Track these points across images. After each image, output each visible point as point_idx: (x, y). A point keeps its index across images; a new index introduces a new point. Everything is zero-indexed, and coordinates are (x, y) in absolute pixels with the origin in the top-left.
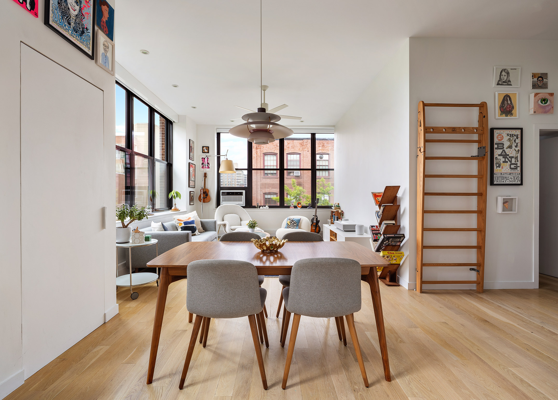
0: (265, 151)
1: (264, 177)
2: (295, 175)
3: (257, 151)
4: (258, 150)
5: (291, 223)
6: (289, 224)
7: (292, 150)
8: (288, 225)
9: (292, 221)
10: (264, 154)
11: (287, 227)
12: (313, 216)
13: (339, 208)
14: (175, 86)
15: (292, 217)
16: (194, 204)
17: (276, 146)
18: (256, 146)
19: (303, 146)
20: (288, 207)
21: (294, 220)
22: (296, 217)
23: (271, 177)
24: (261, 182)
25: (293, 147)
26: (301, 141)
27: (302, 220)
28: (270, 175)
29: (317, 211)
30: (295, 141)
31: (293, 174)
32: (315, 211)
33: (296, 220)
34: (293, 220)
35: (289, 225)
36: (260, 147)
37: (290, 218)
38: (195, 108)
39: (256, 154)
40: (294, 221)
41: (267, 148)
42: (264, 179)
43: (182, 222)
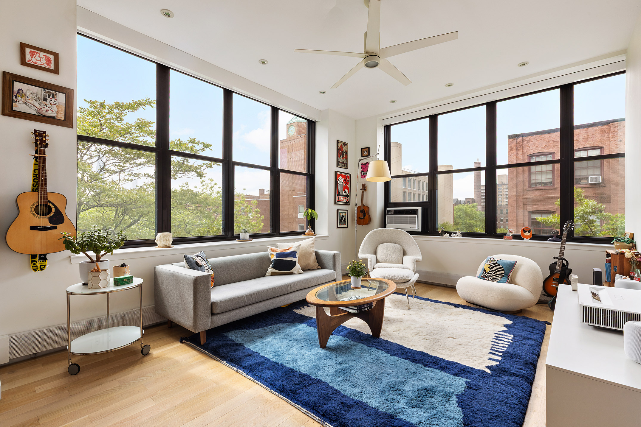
0: (531, 152)
1: (529, 189)
2: (589, 182)
3: (517, 154)
4: (518, 152)
5: (490, 269)
6: (488, 270)
7: (584, 143)
8: (485, 272)
9: (494, 264)
10: (530, 156)
11: (483, 276)
12: (554, 258)
13: (631, 245)
14: (264, 63)
15: (497, 257)
16: (347, 227)
17: (551, 142)
18: (515, 147)
19: (609, 133)
20: (501, 236)
21: (498, 263)
22: (506, 258)
23: (541, 188)
24: (525, 197)
25: (586, 139)
26: (604, 127)
27: (521, 265)
28: (540, 186)
29: (566, 247)
30: (590, 129)
31: (585, 181)
32: (559, 247)
33: (503, 263)
34: (496, 263)
35: (487, 272)
36: (523, 147)
37: (492, 259)
38: (323, 93)
39: (516, 157)
40: (499, 265)
41: (535, 147)
42: (529, 192)
43: (275, 253)
